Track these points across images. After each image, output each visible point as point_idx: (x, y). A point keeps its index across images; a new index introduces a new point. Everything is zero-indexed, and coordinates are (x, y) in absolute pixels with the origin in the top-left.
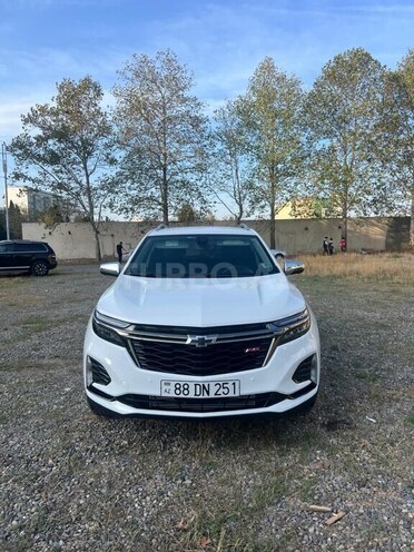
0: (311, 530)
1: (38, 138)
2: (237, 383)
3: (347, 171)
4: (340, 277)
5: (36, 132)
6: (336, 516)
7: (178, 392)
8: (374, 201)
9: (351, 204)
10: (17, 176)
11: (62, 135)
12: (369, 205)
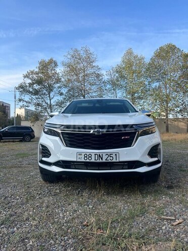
0: (164, 228)
1: (30, 84)
2: (117, 154)
3: (167, 96)
4: (167, 141)
5: (28, 81)
6: (178, 222)
7: (86, 158)
8: (181, 111)
9: (170, 111)
10: (20, 100)
11: (39, 82)
12: (178, 112)
